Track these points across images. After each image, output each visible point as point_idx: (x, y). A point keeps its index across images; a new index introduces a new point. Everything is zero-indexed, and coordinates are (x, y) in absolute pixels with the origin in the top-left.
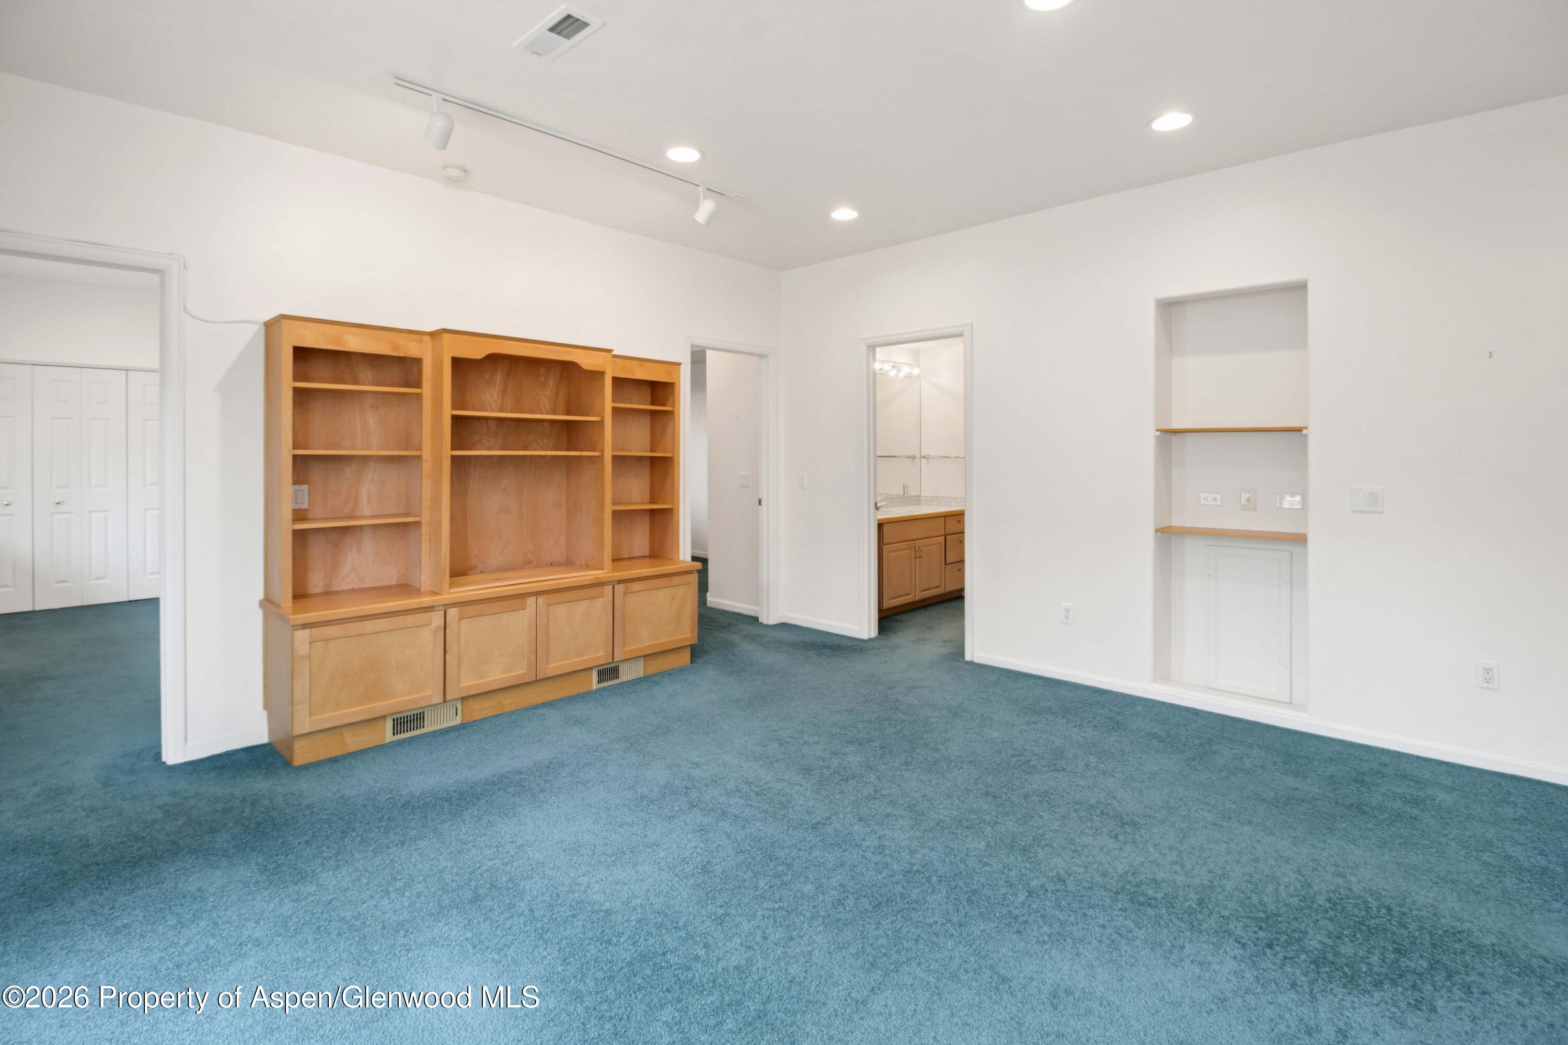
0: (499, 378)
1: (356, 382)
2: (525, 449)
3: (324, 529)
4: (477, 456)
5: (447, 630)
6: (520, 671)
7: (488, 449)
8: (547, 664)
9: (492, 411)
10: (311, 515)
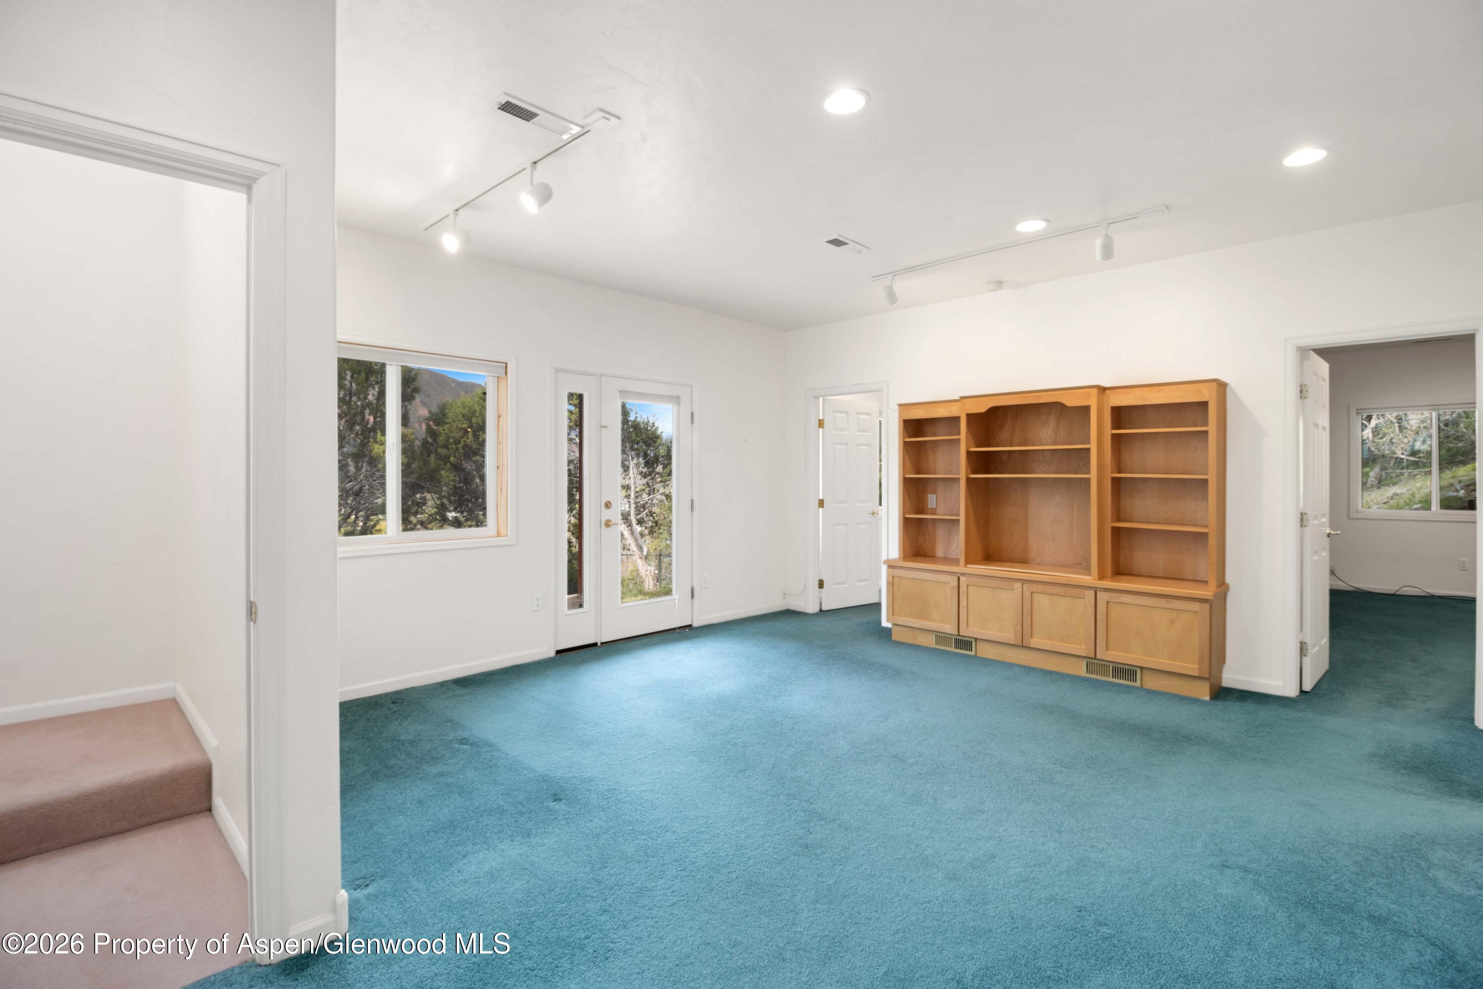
0: (1052, 419)
1: (934, 435)
2: (1076, 473)
3: (944, 520)
4: (1036, 478)
5: (960, 590)
6: (1009, 636)
7: (1045, 473)
8: (1032, 637)
9: (1048, 445)
10: (938, 512)
